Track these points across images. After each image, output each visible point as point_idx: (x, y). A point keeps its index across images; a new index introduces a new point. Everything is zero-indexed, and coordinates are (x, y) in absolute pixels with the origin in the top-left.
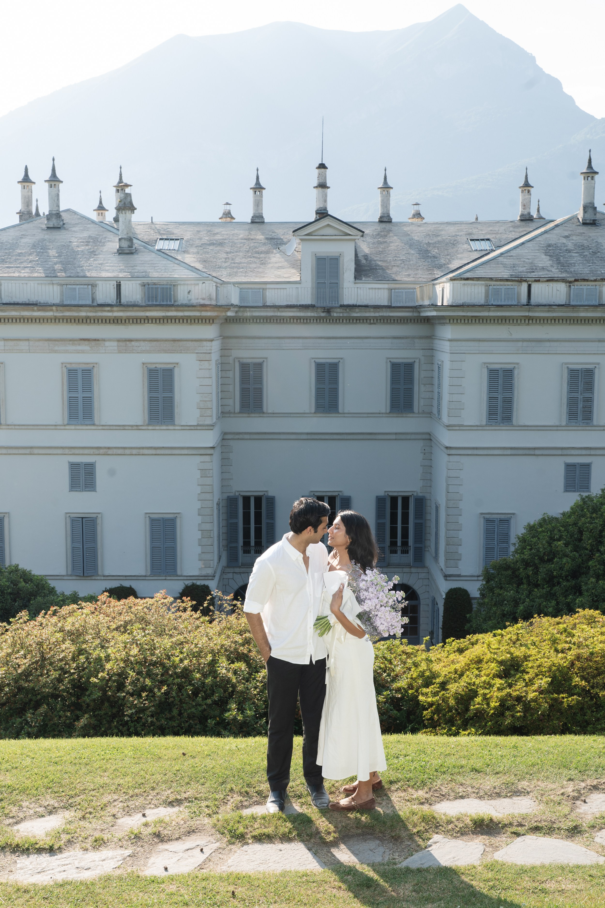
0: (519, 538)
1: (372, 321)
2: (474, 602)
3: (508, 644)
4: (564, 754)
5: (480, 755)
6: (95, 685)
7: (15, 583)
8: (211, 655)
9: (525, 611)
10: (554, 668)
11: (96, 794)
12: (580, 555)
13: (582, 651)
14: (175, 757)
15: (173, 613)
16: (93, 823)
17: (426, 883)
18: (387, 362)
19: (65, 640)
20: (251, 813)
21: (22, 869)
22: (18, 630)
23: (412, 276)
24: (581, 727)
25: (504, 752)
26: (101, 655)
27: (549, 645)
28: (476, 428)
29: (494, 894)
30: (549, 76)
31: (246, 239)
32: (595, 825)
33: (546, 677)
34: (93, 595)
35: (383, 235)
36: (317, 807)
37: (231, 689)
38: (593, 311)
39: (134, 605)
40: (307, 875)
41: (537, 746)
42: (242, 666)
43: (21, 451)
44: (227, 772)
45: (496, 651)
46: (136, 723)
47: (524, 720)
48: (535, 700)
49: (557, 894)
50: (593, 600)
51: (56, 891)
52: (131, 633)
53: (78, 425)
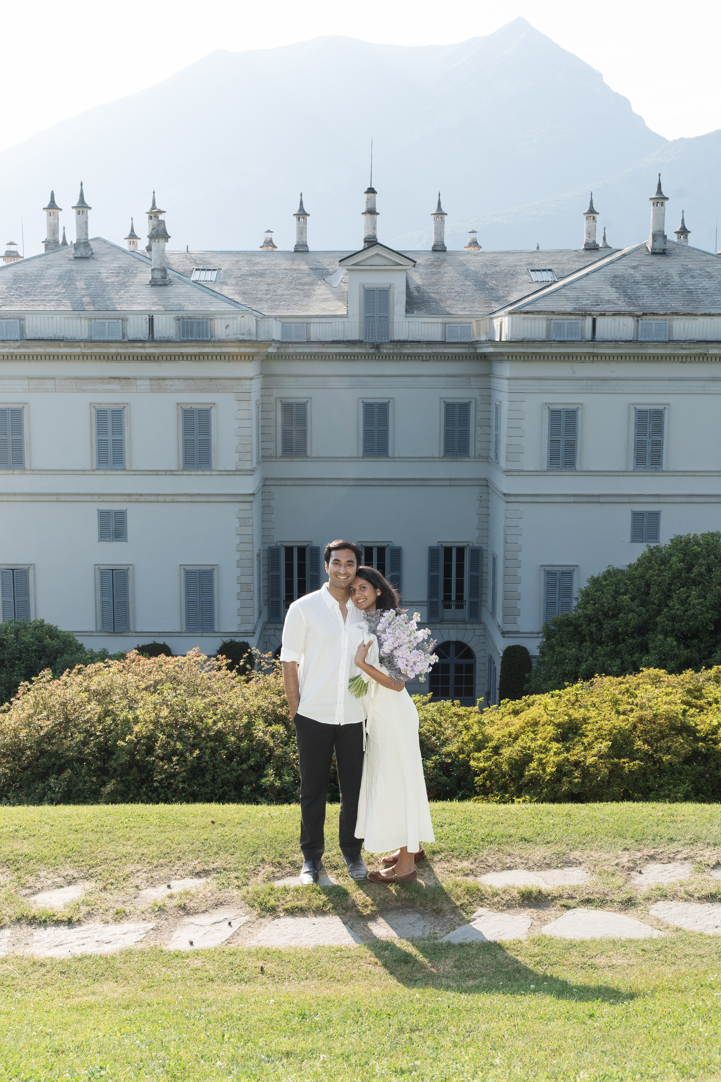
0: (582, 592)
1: (424, 358)
2: (534, 660)
3: (567, 706)
4: (619, 823)
5: (530, 824)
6: (122, 749)
7: (40, 640)
8: (246, 717)
9: (587, 671)
10: (615, 731)
11: (119, 864)
12: (647, 610)
13: (645, 713)
14: (203, 825)
15: (207, 672)
16: (115, 895)
17: (468, 959)
18: (440, 402)
19: (91, 700)
20: (283, 884)
21: (39, 942)
22: (41, 689)
23: (468, 309)
24: (643, 793)
25: (556, 820)
26: (129, 717)
27: (610, 706)
28: (536, 473)
29: (540, 970)
30: (617, 94)
31: (289, 270)
32: (650, 897)
33: (606, 741)
34: (124, 652)
35: (437, 265)
36: (354, 878)
37: (268, 753)
38: (662, 348)
39: (165, 663)
40: (341, 950)
41: (591, 814)
42: (280, 728)
43: (47, 498)
44: (258, 842)
45: (553, 713)
46: (166, 789)
47: (582, 787)
48: (594, 765)
49: (607, 969)
50: (660, 658)
51: (74, 966)
52: (161, 693)
53: (108, 470)
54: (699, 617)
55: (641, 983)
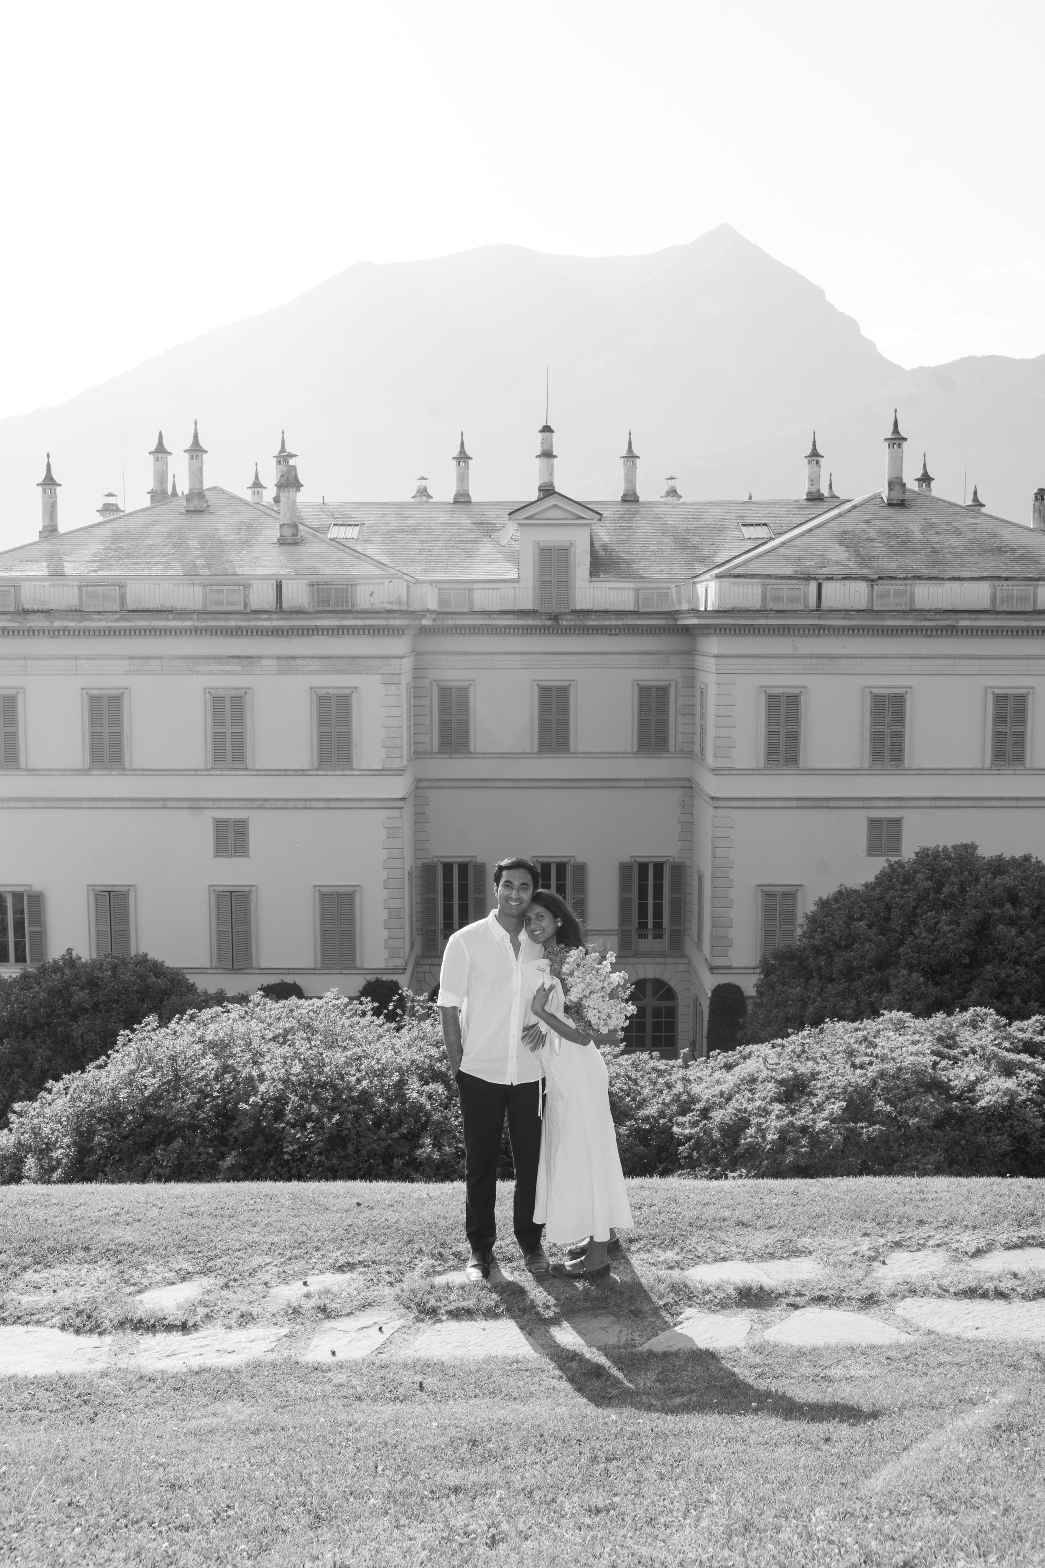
0: (807, 918)
1: (613, 632)
2: (748, 1001)
3: (791, 1058)
4: (857, 1202)
5: (748, 1204)
6: (245, 1113)
7: (143, 978)
8: (397, 1074)
9: (815, 1014)
10: (850, 1089)
11: (243, 1256)
12: (887, 940)
13: (887, 1066)
14: (346, 1207)
15: (348, 1018)
16: (239, 1293)
17: (673, 1371)
18: (633, 686)
19: (206, 1053)
20: (446, 1281)
21: (147, 1351)
22: (145, 1040)
23: (666, 572)
24: (884, 1165)
25: (781, 1199)
26: (253, 1073)
27: (843, 1058)
28: (750, 772)
29: (762, 1385)
30: (842, 314)
31: (447, 524)
32: (896, 1292)
33: (840, 1101)
34: (245, 994)
35: (627, 518)
37: (424, 1119)
38: (902, 619)
39: (297, 1007)
40: (518, 1362)
41: (823, 1191)
42: (439, 1088)
43: (151, 804)
44: (415, 1228)
45: (774, 1067)
46: (299, 1163)
47: (810, 1158)
48: (825, 1131)
49: (845, 1382)
50: (904, 999)
51: (190, 1380)
52: (292, 1045)
53: (225, 769)
54: (951, 947)
55: (887, 1399)
